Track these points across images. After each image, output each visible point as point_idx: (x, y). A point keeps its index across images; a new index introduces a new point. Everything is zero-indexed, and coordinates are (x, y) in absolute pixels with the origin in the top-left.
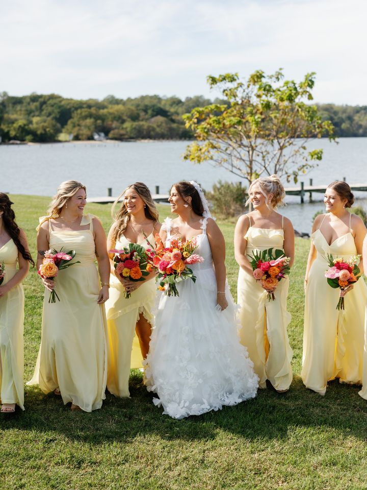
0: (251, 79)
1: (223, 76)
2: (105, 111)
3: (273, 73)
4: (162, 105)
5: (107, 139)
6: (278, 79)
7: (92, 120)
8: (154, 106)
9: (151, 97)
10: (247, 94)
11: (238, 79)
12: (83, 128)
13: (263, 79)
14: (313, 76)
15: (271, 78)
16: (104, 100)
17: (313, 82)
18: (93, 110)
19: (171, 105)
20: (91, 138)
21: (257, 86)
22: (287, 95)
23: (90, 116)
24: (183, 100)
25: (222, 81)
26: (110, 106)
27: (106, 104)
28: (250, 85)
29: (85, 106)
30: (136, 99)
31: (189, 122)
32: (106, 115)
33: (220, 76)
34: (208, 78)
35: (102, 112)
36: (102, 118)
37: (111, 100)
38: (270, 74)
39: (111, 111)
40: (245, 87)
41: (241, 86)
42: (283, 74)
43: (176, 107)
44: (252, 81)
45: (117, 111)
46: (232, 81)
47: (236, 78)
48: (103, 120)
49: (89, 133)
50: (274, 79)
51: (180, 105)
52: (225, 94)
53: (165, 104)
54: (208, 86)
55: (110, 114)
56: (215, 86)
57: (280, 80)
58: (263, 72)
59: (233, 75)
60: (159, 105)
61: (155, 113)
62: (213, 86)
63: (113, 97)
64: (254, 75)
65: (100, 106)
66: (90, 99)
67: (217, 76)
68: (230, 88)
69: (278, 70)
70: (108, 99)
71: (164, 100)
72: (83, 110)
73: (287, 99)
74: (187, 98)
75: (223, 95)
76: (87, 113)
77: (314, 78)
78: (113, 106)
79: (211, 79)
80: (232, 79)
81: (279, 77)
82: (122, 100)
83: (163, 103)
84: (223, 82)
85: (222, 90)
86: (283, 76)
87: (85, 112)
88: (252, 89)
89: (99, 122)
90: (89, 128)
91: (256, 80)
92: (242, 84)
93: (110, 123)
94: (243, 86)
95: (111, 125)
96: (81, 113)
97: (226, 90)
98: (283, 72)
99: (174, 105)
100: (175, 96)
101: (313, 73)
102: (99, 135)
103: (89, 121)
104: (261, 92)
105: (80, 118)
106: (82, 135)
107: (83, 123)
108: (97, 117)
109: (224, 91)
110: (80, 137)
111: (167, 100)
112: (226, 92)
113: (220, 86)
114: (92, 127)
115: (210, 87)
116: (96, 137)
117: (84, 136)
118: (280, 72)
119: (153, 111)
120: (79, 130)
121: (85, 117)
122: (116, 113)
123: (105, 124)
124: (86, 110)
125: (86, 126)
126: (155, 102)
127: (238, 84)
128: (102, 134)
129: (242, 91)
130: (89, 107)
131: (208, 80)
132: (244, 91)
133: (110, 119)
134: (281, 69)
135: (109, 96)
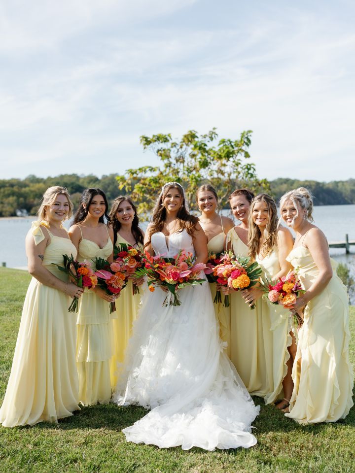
0: (185, 139)
1: (156, 136)
2: (27, 189)
3: (207, 133)
4: (80, 183)
5: (29, 215)
6: (212, 139)
7: (15, 198)
8: (72, 184)
9: (70, 176)
10: (181, 154)
11: (171, 139)
12: (6, 205)
13: (196, 139)
14: (249, 134)
15: (205, 138)
16: (26, 179)
17: (249, 141)
18: (15, 189)
19: (89, 183)
20: (14, 215)
21: (192, 146)
22: (225, 152)
23: (13, 194)
24: (100, 177)
25: (155, 141)
26: (31, 185)
27: (27, 182)
28: (183, 145)
29: (7, 185)
30: (55, 178)
31: (123, 184)
32: (28, 193)
33: (154, 136)
34: (142, 138)
35: (24, 190)
36: (24, 195)
37: (32, 179)
38: (203, 134)
39: (32, 189)
40: (178, 147)
41: (175, 146)
42: (217, 133)
43: (94, 185)
44: (186, 140)
45: (39, 189)
46: (165, 142)
47: (168, 138)
48: (25, 198)
49: (12, 210)
50: (208, 139)
51: (97, 182)
52: (159, 155)
53: (83, 182)
54: (142, 146)
55: (32, 192)
56: (148, 147)
57: (214, 140)
58: (196, 132)
59: (165, 135)
60: (77, 183)
61: (74, 190)
62: (146, 146)
63: (34, 177)
64: (188, 135)
65: (21, 184)
66: (13, 179)
67: (150, 137)
68: (164, 148)
69: (212, 130)
70: (30, 179)
71: (83, 178)
72: (6, 188)
73: (225, 157)
74: (104, 176)
75: (157, 155)
76: (9, 192)
77: (251, 136)
78: (34, 185)
79: (144, 139)
80: (166, 140)
81: (213, 136)
82: (42, 179)
83: (81, 181)
84: (157, 143)
85: (156, 150)
86: (217, 135)
87: (8, 190)
88: (186, 149)
89: (21, 199)
90: (12, 206)
91: (190, 139)
92: (177, 144)
93: (32, 200)
94: (177, 145)
95: (33, 202)
96: (4, 192)
97: (160, 150)
98: (216, 131)
99: (91, 183)
100: (92, 174)
101: (250, 131)
102: (22, 212)
103: (12, 199)
104: (196, 152)
105: (3, 196)
106: (6, 212)
107: (6, 201)
108: (19, 195)
109: (158, 151)
110: (4, 214)
111: (85, 178)
112: (160, 152)
113: (154, 146)
114: (15, 205)
115: (144, 147)
116: (19, 213)
117: (7, 213)
118: (214, 131)
119: (72, 188)
120: (3, 207)
121: (8, 196)
122: (37, 191)
123: (27, 201)
124: (8, 188)
125: (9, 204)
126: (74, 180)
127: (173, 144)
128: (25, 211)
129: (176, 151)
130: (12, 185)
131: (141, 140)
132: (178, 152)
133: (32, 196)
134: (214, 129)
135: (30, 175)
